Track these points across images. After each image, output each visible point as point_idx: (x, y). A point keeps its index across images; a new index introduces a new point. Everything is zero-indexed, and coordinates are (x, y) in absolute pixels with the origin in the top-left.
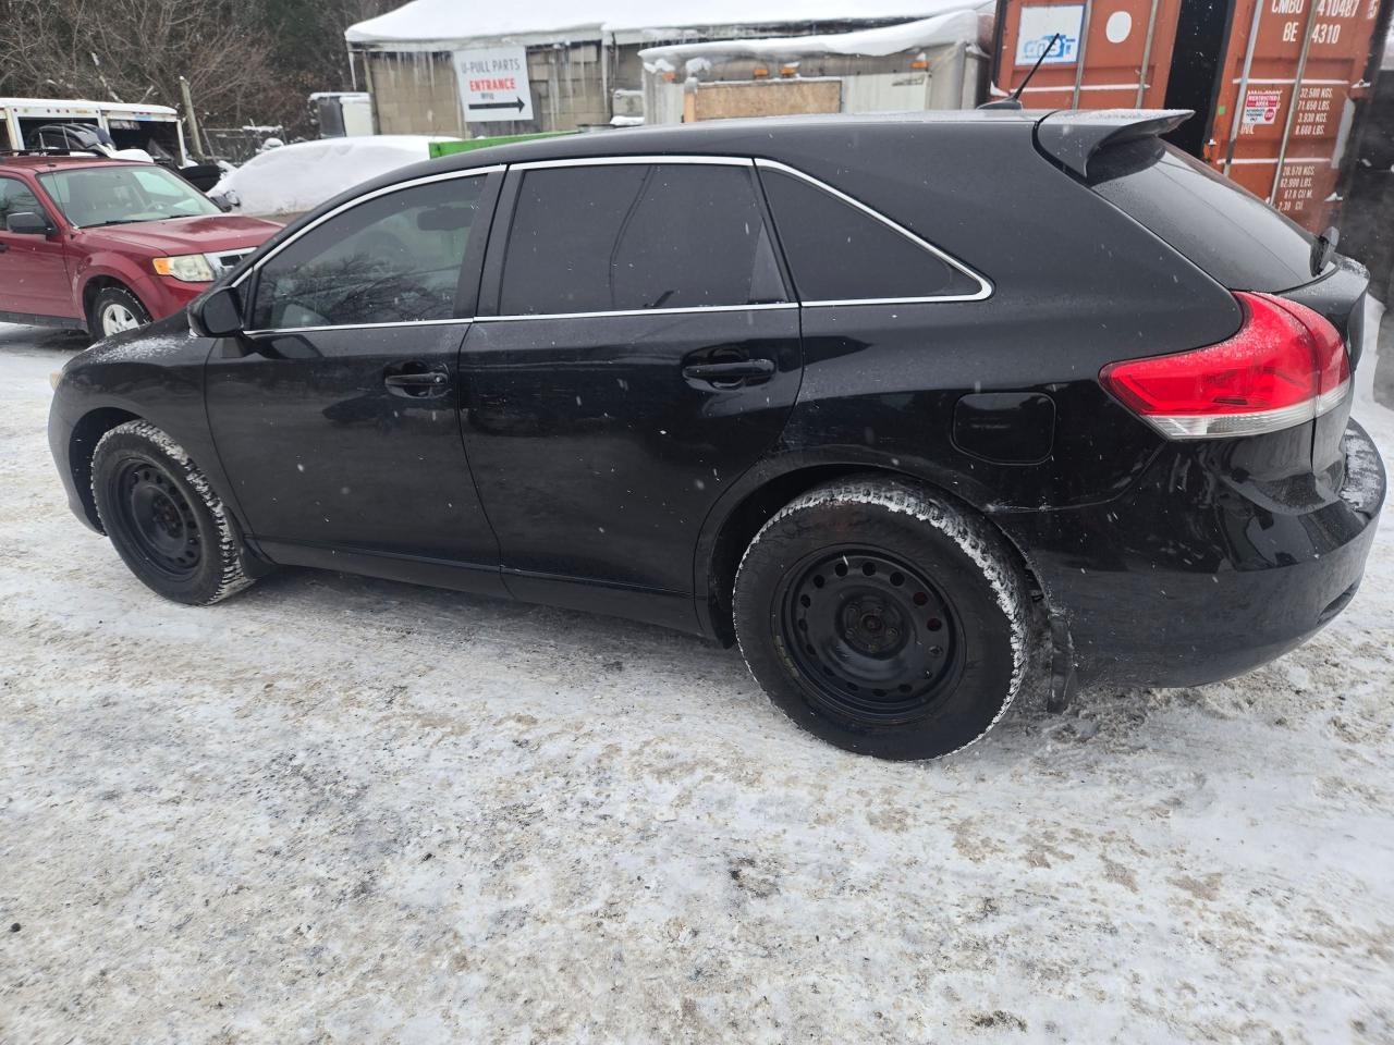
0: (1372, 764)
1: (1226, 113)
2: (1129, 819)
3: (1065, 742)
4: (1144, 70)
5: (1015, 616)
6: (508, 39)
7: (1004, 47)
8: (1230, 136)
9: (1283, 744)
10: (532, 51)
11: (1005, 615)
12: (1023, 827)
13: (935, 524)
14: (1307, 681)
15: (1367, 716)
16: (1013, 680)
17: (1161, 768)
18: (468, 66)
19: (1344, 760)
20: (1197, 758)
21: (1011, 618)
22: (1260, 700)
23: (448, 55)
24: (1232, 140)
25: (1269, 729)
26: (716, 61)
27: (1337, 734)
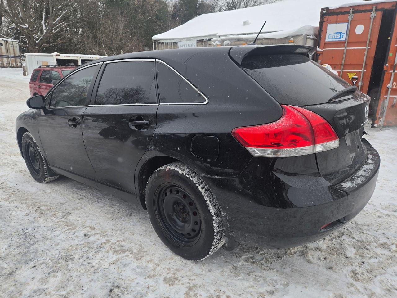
0: (360, 291)
1: (393, 56)
2: (251, 295)
3: (248, 262)
4: (368, 43)
5: (215, 214)
6: (192, 38)
7: (322, 36)
8: (394, 63)
9: (328, 277)
10: (198, 41)
11: (211, 213)
12: (212, 292)
13: (191, 179)
14: (352, 254)
15: (369, 271)
16: (215, 237)
17: (275, 278)
18: (182, 46)
19: (348, 287)
20: (291, 276)
21: (213, 214)
22: (330, 258)
23: (177, 43)
24: (395, 64)
25: (326, 270)
26: (232, 41)
27: (352, 277)
